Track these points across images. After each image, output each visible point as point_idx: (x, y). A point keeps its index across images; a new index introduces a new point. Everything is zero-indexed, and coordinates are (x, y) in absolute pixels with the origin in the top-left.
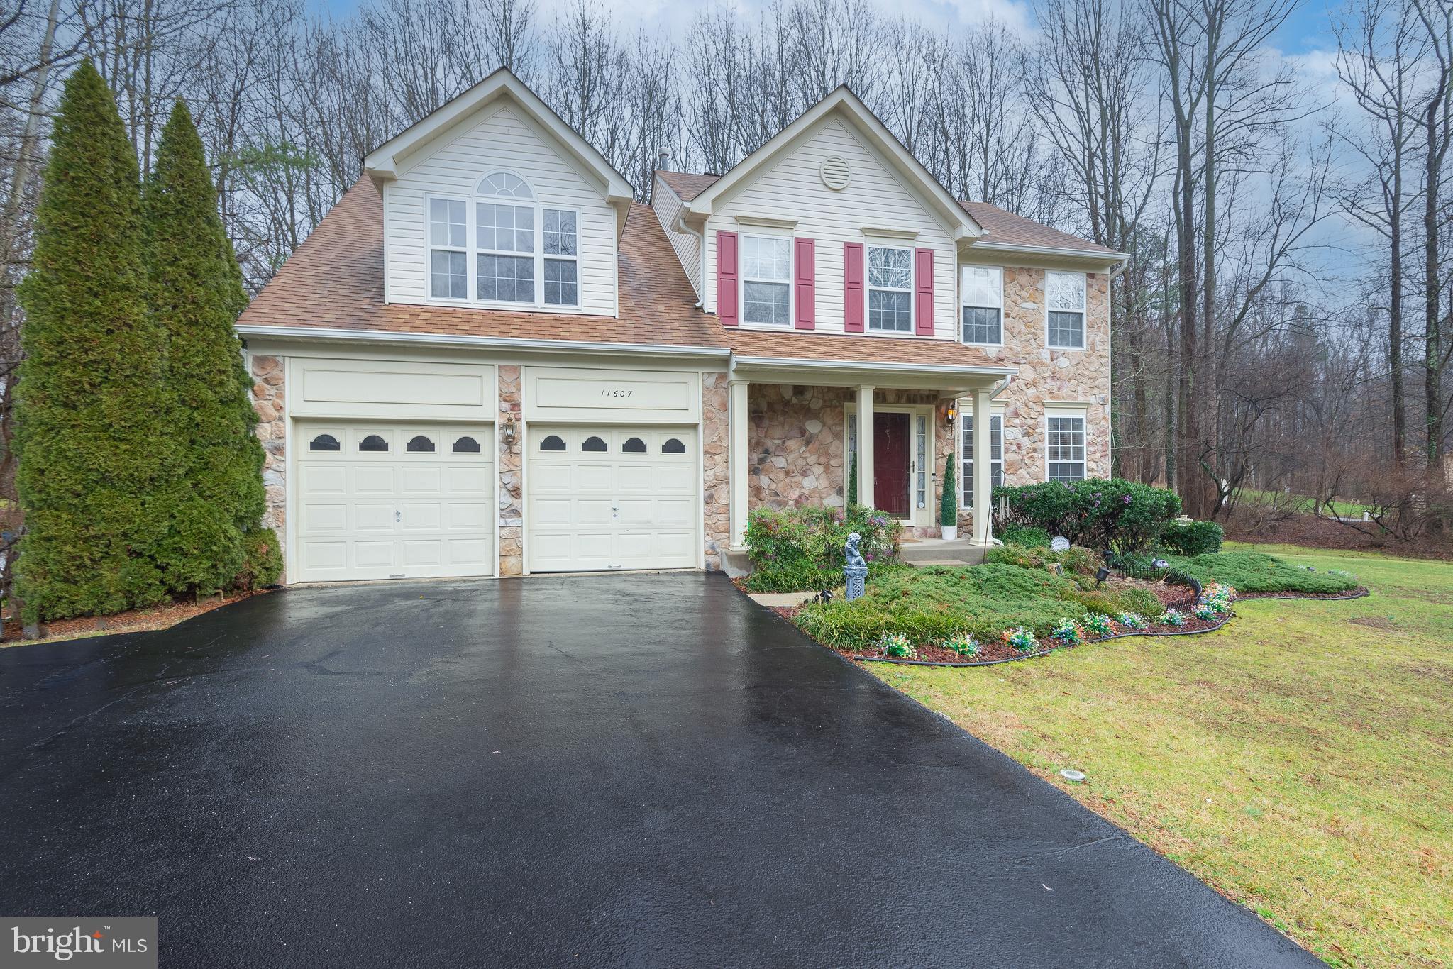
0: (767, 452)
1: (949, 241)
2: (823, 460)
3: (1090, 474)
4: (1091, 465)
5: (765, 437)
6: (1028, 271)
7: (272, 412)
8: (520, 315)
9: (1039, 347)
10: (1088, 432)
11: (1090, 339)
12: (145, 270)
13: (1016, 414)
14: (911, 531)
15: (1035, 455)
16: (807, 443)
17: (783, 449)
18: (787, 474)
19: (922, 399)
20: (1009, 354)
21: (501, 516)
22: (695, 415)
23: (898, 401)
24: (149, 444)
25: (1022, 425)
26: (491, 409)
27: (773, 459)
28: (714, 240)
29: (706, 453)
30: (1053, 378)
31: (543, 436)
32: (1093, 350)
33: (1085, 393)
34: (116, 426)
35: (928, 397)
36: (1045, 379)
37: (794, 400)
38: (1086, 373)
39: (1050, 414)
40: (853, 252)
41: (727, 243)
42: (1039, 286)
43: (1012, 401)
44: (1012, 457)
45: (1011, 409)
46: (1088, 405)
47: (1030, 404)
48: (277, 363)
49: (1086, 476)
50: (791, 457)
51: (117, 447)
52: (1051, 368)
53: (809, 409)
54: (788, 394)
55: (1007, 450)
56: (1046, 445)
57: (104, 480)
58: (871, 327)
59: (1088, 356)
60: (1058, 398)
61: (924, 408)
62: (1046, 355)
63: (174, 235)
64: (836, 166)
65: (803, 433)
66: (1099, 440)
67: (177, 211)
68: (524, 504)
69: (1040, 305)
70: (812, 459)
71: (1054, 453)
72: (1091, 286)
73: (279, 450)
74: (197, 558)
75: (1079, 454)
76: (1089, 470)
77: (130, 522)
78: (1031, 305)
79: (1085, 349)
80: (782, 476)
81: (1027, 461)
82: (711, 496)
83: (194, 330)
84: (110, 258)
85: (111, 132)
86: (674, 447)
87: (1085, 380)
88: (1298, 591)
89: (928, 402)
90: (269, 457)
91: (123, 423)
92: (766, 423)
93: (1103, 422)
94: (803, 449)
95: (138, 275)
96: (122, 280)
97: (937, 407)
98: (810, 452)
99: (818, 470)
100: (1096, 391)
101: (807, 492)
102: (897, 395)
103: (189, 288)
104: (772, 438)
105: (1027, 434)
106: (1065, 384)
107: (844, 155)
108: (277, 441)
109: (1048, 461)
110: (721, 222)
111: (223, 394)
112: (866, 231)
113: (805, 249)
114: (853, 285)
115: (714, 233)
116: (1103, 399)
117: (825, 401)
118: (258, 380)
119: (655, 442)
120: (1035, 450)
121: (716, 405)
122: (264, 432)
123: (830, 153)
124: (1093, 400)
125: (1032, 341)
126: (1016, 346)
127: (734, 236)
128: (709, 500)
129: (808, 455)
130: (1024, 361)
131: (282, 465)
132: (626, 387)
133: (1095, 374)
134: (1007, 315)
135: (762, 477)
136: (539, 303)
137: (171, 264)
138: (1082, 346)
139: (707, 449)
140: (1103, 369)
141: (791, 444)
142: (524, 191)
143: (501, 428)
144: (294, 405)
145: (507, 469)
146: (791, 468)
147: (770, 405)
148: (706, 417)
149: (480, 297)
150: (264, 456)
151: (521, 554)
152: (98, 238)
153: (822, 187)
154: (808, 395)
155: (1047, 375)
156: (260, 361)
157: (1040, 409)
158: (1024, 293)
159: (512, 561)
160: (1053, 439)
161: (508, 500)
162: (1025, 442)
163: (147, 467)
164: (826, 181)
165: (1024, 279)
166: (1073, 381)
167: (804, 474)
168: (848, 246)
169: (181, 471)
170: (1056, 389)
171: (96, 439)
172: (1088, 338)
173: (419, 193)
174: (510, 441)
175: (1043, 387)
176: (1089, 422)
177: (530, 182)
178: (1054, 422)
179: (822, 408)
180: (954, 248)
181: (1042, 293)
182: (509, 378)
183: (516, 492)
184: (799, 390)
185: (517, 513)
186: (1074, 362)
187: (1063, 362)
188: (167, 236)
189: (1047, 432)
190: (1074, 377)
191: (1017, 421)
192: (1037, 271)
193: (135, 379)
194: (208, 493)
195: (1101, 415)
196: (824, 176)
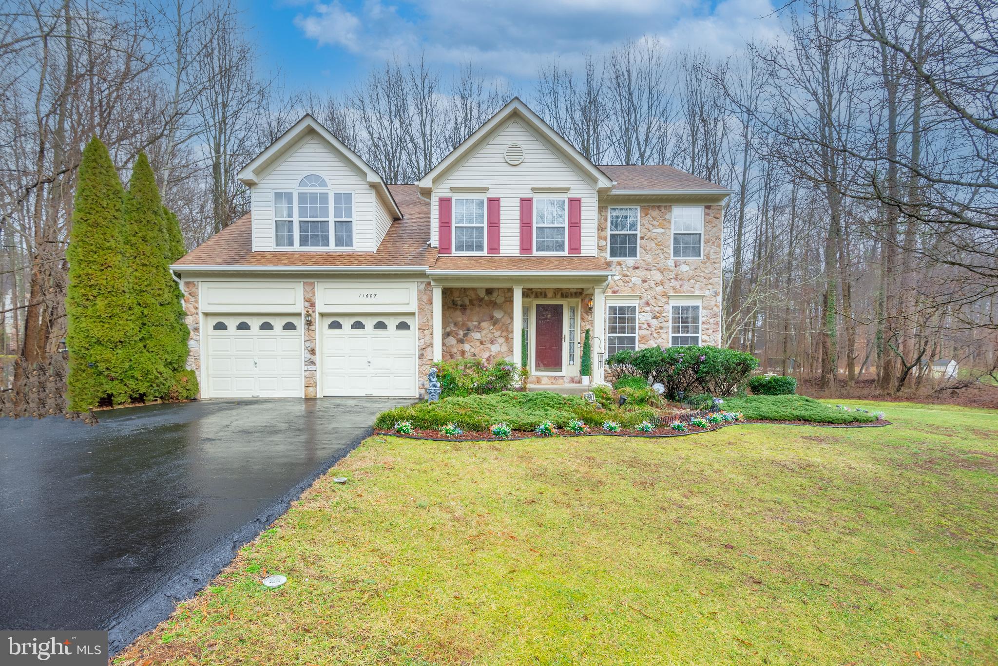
0: (468, 329)
1: (593, 191)
2: (504, 334)
3: (704, 344)
4: (705, 338)
5: (468, 321)
6: (659, 207)
7: (194, 311)
8: (320, 254)
9: (666, 258)
10: (702, 314)
11: (706, 251)
12: (121, 239)
13: (648, 304)
14: (563, 379)
15: (661, 331)
16: (494, 325)
17: (479, 328)
18: (482, 343)
19: (571, 294)
20: (643, 264)
21: (305, 365)
22: (413, 307)
23: (555, 296)
24: (119, 325)
25: (652, 311)
26: (300, 307)
27: (473, 334)
28: (437, 203)
29: (419, 329)
30: (676, 279)
31: (330, 320)
32: (708, 258)
33: (701, 289)
34: (103, 316)
35: (576, 293)
36: (670, 280)
37: (486, 298)
38: (702, 274)
39: (673, 303)
40: (526, 204)
41: (445, 203)
42: (667, 217)
43: (645, 295)
44: (644, 332)
45: (644, 301)
46: (703, 297)
47: (659, 297)
48: (194, 285)
49: (701, 344)
50: (484, 333)
51: (103, 326)
52: (675, 272)
53: (495, 303)
54: (482, 294)
55: (640, 328)
56: (670, 324)
57: (99, 342)
58: (537, 251)
59: (704, 263)
60: (680, 292)
61: (573, 301)
62: (671, 263)
63: (136, 221)
64: (515, 150)
65: (492, 318)
66: (711, 320)
67: (138, 209)
68: (317, 358)
69: (667, 230)
70: (497, 334)
71: (676, 329)
72: (708, 214)
73: (196, 329)
74: (142, 381)
75: (696, 330)
76: (703, 341)
77: (110, 362)
78: (661, 230)
79: (702, 258)
80: (478, 344)
81: (655, 335)
82: (422, 355)
83: (145, 268)
84: (102, 234)
85: (104, 172)
86: (403, 326)
87: (702, 279)
88: (808, 420)
89: (576, 297)
90: (192, 333)
91: (106, 315)
92: (468, 312)
93: (715, 308)
94: (492, 327)
95: (118, 242)
96: (108, 244)
97: (582, 300)
98: (496, 330)
99: (501, 340)
100: (710, 287)
101: (493, 354)
102: (554, 293)
103: (142, 247)
104: (472, 321)
105: (655, 317)
106: (686, 283)
107: (519, 143)
108: (196, 325)
109: (671, 335)
110: (441, 191)
111: (161, 301)
112: (535, 190)
113: (494, 204)
114: (526, 225)
115: (437, 199)
116: (715, 292)
117: (506, 298)
118: (186, 294)
119: (392, 323)
120: (661, 328)
121: (425, 301)
122: (189, 321)
123: (510, 143)
124: (707, 293)
125: (661, 255)
126: (649, 258)
127: (449, 200)
128: (421, 356)
129: (494, 331)
130: (654, 268)
131: (198, 337)
132: (373, 292)
133: (709, 275)
134: (642, 238)
135: (465, 345)
136: (332, 247)
137: (134, 236)
138: (700, 256)
139: (420, 327)
140: (715, 271)
141: (484, 325)
142: (323, 184)
143: (305, 317)
144: (204, 306)
145: (308, 339)
146: (484, 339)
147: (471, 301)
148: (419, 308)
149: (301, 245)
150: (189, 333)
151: (316, 386)
152: (96, 224)
153: (506, 165)
154: (495, 294)
155: (671, 277)
156: (187, 284)
157: (665, 300)
158: (655, 223)
159: (311, 389)
160: (676, 320)
161: (309, 356)
162: (654, 322)
163: (117, 336)
164: (508, 160)
165: (655, 213)
166: (692, 281)
167: (492, 343)
168: (523, 200)
169: (137, 339)
170: (679, 286)
171: (94, 322)
172: (704, 250)
173: (269, 190)
174: (309, 323)
175: (668, 285)
176: (704, 308)
177: (326, 179)
178: (676, 309)
179: (504, 302)
180: (596, 196)
181: (669, 222)
182: (309, 289)
183: (313, 352)
184: (489, 291)
185: (313, 363)
186: (693, 268)
187: (684, 268)
188: (132, 222)
189: (671, 315)
190: (693, 278)
191: (648, 309)
192: (665, 207)
193: (113, 293)
194: (151, 350)
195: (713, 303)
196: (506, 157)
